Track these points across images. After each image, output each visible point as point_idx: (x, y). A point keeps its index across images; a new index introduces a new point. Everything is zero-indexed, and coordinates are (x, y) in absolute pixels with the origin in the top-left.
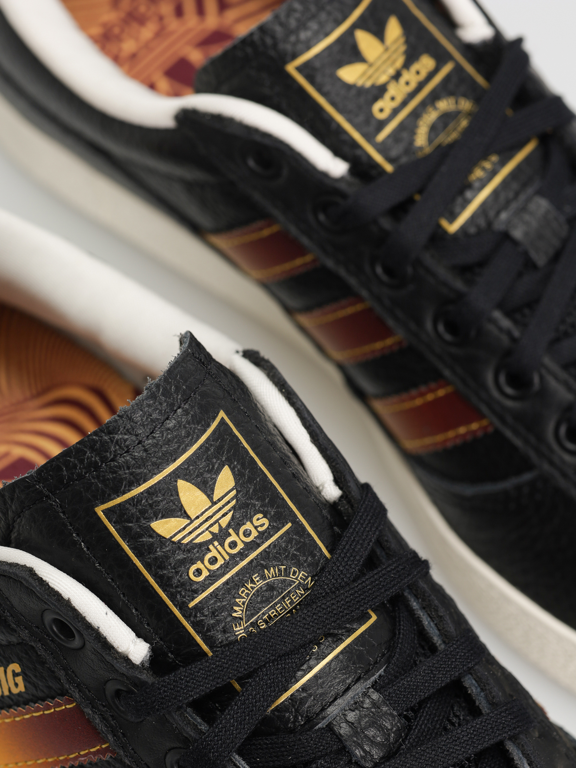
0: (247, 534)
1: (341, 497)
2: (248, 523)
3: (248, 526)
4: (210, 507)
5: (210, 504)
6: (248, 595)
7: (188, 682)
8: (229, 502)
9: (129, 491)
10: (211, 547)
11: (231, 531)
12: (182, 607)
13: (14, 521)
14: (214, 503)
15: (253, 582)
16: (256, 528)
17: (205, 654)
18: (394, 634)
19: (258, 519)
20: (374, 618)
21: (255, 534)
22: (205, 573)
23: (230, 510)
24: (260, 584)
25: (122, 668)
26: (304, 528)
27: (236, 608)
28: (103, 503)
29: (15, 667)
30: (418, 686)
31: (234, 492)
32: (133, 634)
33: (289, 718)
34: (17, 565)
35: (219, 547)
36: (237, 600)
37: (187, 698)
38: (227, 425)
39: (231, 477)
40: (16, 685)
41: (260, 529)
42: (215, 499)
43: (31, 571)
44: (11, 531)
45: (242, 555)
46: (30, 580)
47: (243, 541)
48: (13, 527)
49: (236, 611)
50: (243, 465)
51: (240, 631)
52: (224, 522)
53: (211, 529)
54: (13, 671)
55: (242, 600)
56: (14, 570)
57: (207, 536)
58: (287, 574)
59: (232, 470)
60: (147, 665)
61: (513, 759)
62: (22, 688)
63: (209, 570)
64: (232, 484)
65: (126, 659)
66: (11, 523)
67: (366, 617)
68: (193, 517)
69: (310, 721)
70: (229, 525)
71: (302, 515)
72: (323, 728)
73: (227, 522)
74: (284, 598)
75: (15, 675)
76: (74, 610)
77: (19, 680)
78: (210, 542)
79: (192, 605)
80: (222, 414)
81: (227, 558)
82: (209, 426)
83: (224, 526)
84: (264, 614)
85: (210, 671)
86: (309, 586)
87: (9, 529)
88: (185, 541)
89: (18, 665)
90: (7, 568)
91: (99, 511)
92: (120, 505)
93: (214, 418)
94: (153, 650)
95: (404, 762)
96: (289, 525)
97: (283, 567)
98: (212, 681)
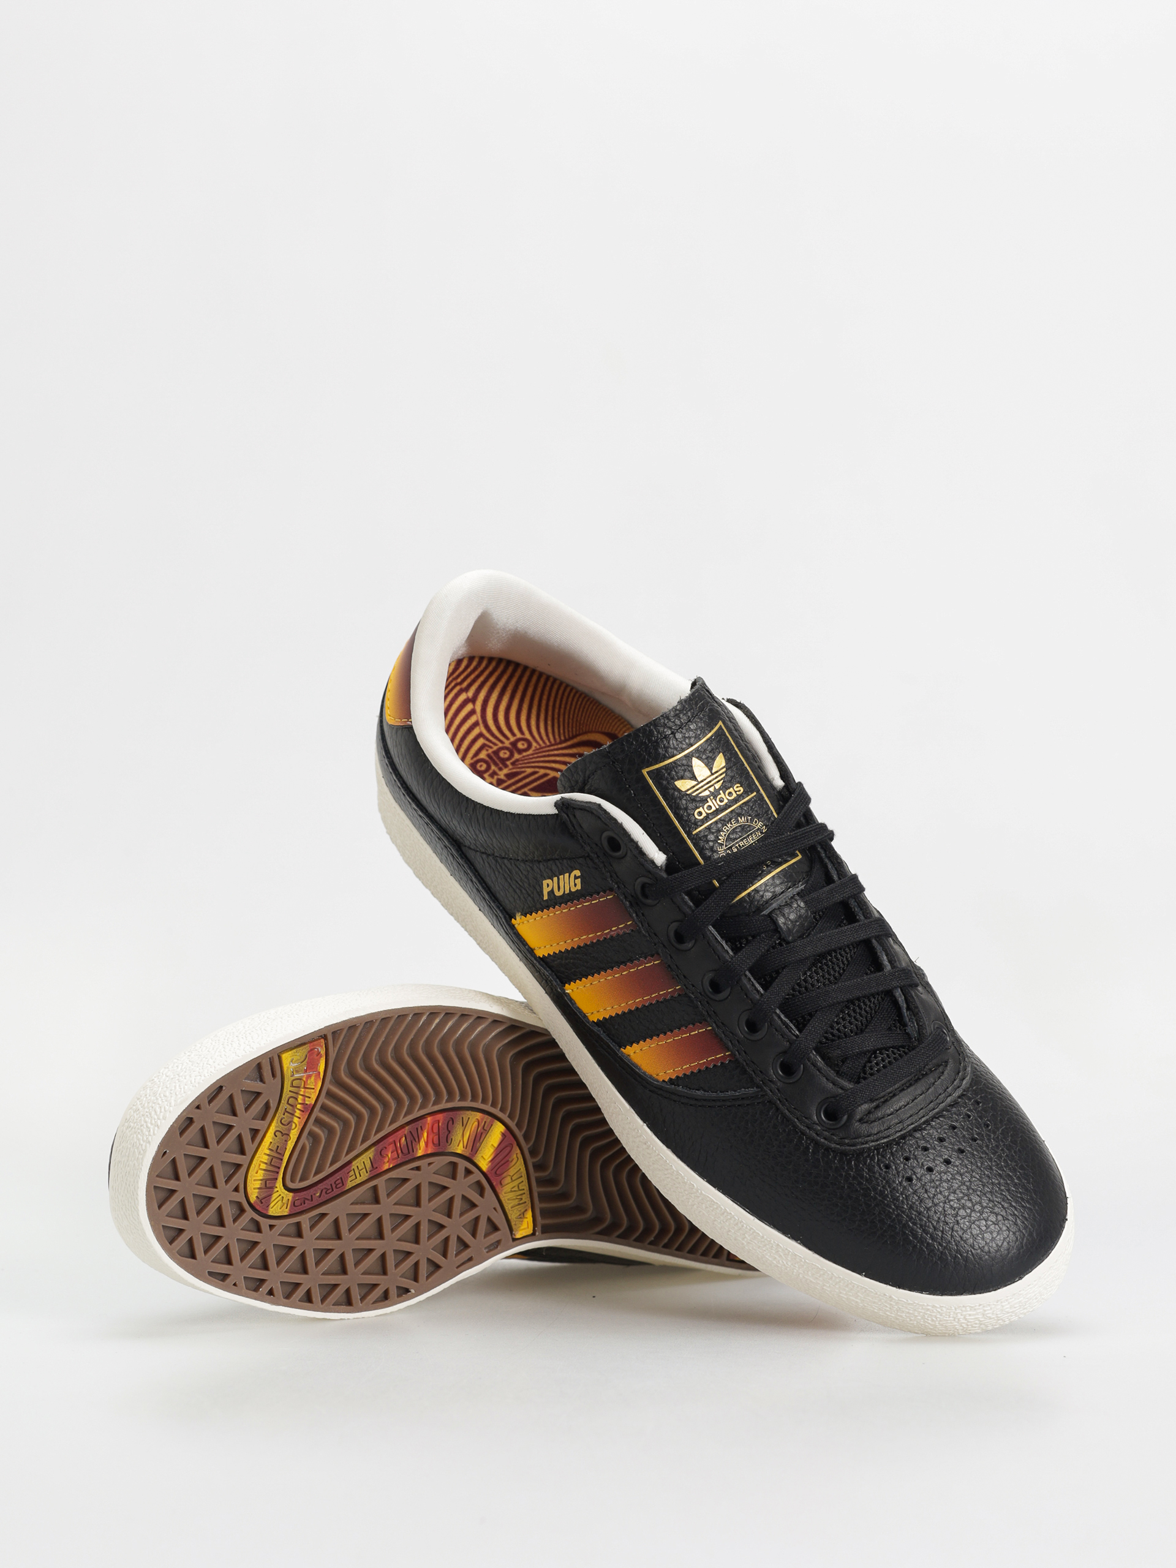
0: (730, 794)
1: (784, 786)
2: (731, 789)
3: (731, 790)
4: (710, 776)
5: (710, 774)
6: (728, 831)
7: (689, 878)
8: (721, 774)
9: (664, 761)
10: (709, 799)
11: (721, 792)
12: (689, 834)
13: (589, 778)
14: (712, 774)
15: (731, 824)
16: (736, 792)
17: (699, 864)
18: (811, 869)
19: (737, 787)
20: (800, 857)
21: (735, 795)
22: (704, 815)
23: (722, 779)
24: (735, 826)
25: (650, 867)
26: (763, 798)
27: (720, 837)
28: (647, 767)
29: (577, 873)
30: (823, 900)
31: (724, 770)
32: (657, 849)
33: (746, 907)
34: (590, 802)
35: (714, 801)
36: (721, 833)
37: (688, 887)
38: (723, 730)
39: (724, 761)
40: (575, 885)
41: (738, 793)
42: (713, 772)
43: (599, 805)
44: (585, 785)
45: (727, 807)
46: (599, 810)
47: (727, 799)
48: (588, 782)
49: (720, 839)
50: (731, 754)
51: (722, 852)
52: (717, 786)
53: (710, 789)
54: (575, 875)
55: (724, 833)
56: (589, 805)
57: (707, 793)
58: (752, 822)
59: (725, 756)
60: (664, 867)
61: (876, 953)
62: (579, 887)
63: (706, 813)
64: (724, 764)
65: (653, 862)
66: (586, 779)
67: (794, 856)
68: (699, 781)
69: (759, 909)
70: (720, 789)
71: (763, 789)
72: (766, 915)
73: (719, 786)
74: (748, 836)
75: (576, 878)
76: (624, 830)
77: (578, 881)
78: (708, 796)
79: (694, 833)
80: (720, 723)
81: (717, 807)
82: (713, 729)
83: (717, 788)
84: (736, 843)
85: (702, 873)
86: (764, 831)
87: (585, 783)
88: (694, 794)
89: (578, 871)
90: (584, 804)
91: (645, 772)
92: (657, 769)
93: (716, 725)
94: (668, 859)
95: (812, 941)
96: (755, 793)
97: (749, 818)
98: (704, 878)
